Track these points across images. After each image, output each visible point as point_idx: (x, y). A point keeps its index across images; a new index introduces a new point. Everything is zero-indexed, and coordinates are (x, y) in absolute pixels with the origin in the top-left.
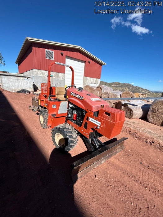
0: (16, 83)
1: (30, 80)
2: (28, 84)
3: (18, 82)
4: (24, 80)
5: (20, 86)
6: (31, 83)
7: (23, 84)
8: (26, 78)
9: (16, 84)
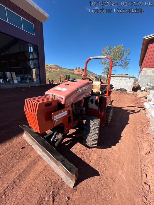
0: (118, 82)
1: (131, 80)
2: (128, 84)
3: (120, 82)
4: (125, 80)
5: (120, 85)
6: (131, 83)
7: (124, 84)
8: (128, 78)
9: (118, 84)
